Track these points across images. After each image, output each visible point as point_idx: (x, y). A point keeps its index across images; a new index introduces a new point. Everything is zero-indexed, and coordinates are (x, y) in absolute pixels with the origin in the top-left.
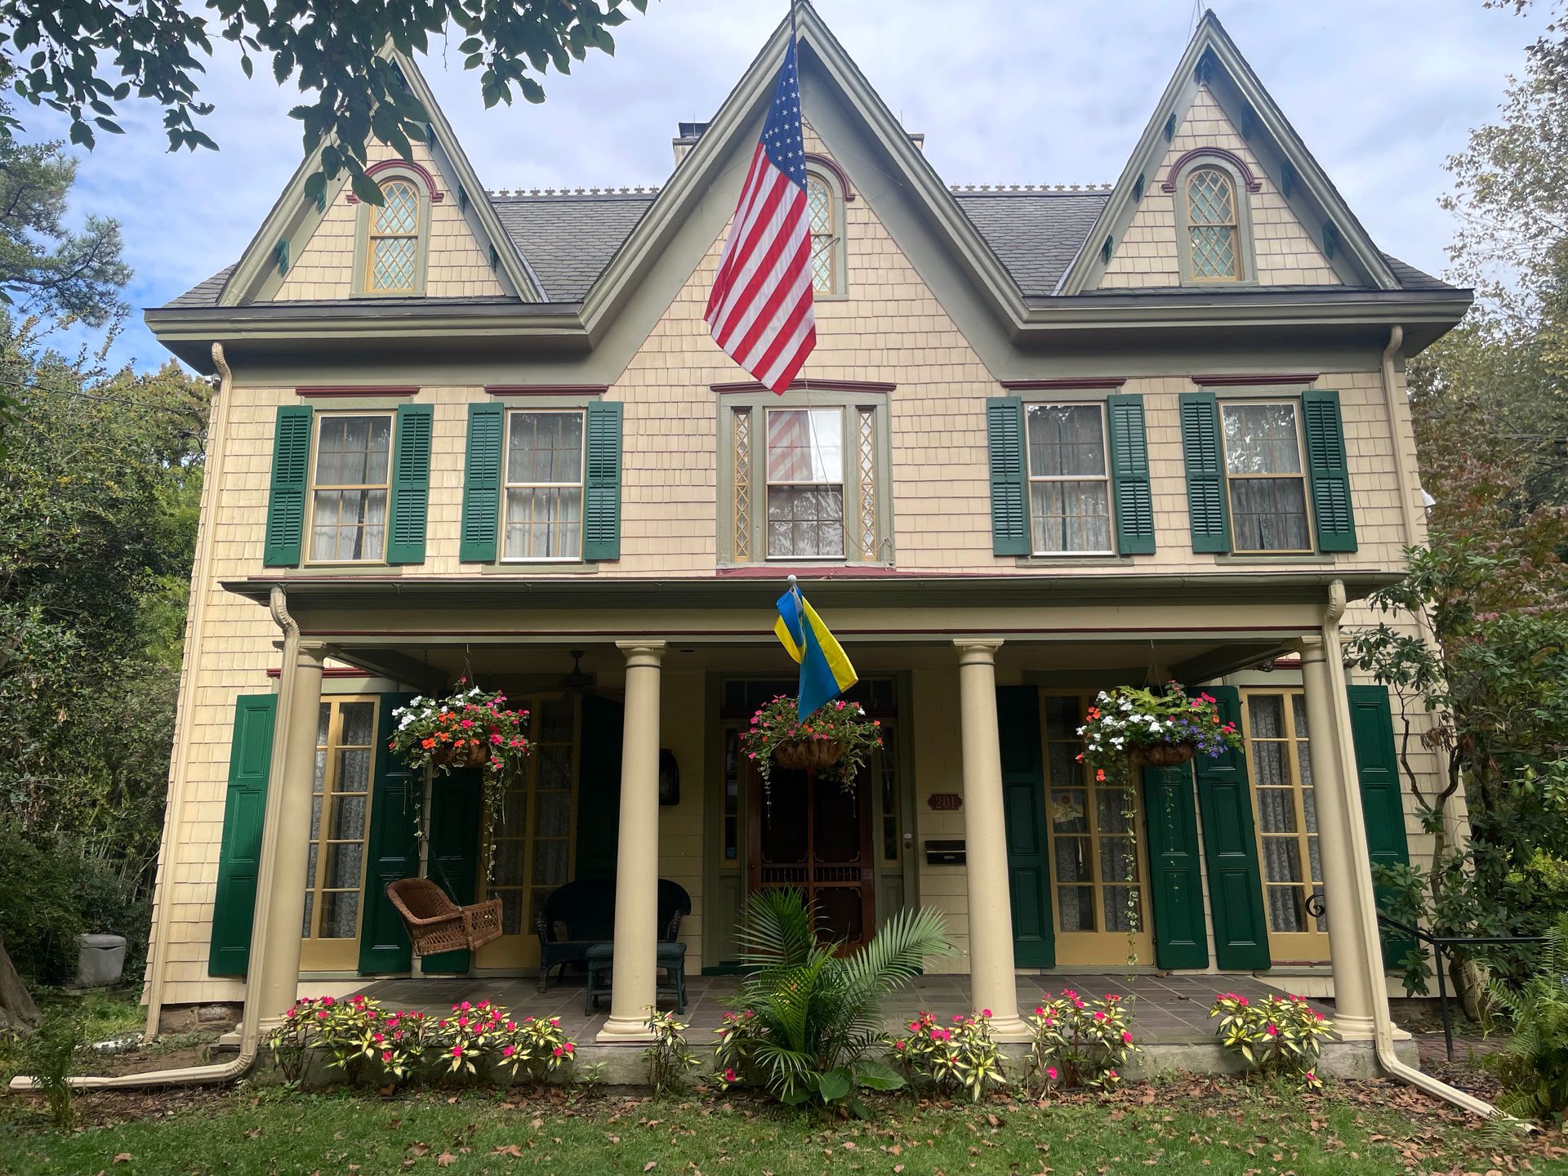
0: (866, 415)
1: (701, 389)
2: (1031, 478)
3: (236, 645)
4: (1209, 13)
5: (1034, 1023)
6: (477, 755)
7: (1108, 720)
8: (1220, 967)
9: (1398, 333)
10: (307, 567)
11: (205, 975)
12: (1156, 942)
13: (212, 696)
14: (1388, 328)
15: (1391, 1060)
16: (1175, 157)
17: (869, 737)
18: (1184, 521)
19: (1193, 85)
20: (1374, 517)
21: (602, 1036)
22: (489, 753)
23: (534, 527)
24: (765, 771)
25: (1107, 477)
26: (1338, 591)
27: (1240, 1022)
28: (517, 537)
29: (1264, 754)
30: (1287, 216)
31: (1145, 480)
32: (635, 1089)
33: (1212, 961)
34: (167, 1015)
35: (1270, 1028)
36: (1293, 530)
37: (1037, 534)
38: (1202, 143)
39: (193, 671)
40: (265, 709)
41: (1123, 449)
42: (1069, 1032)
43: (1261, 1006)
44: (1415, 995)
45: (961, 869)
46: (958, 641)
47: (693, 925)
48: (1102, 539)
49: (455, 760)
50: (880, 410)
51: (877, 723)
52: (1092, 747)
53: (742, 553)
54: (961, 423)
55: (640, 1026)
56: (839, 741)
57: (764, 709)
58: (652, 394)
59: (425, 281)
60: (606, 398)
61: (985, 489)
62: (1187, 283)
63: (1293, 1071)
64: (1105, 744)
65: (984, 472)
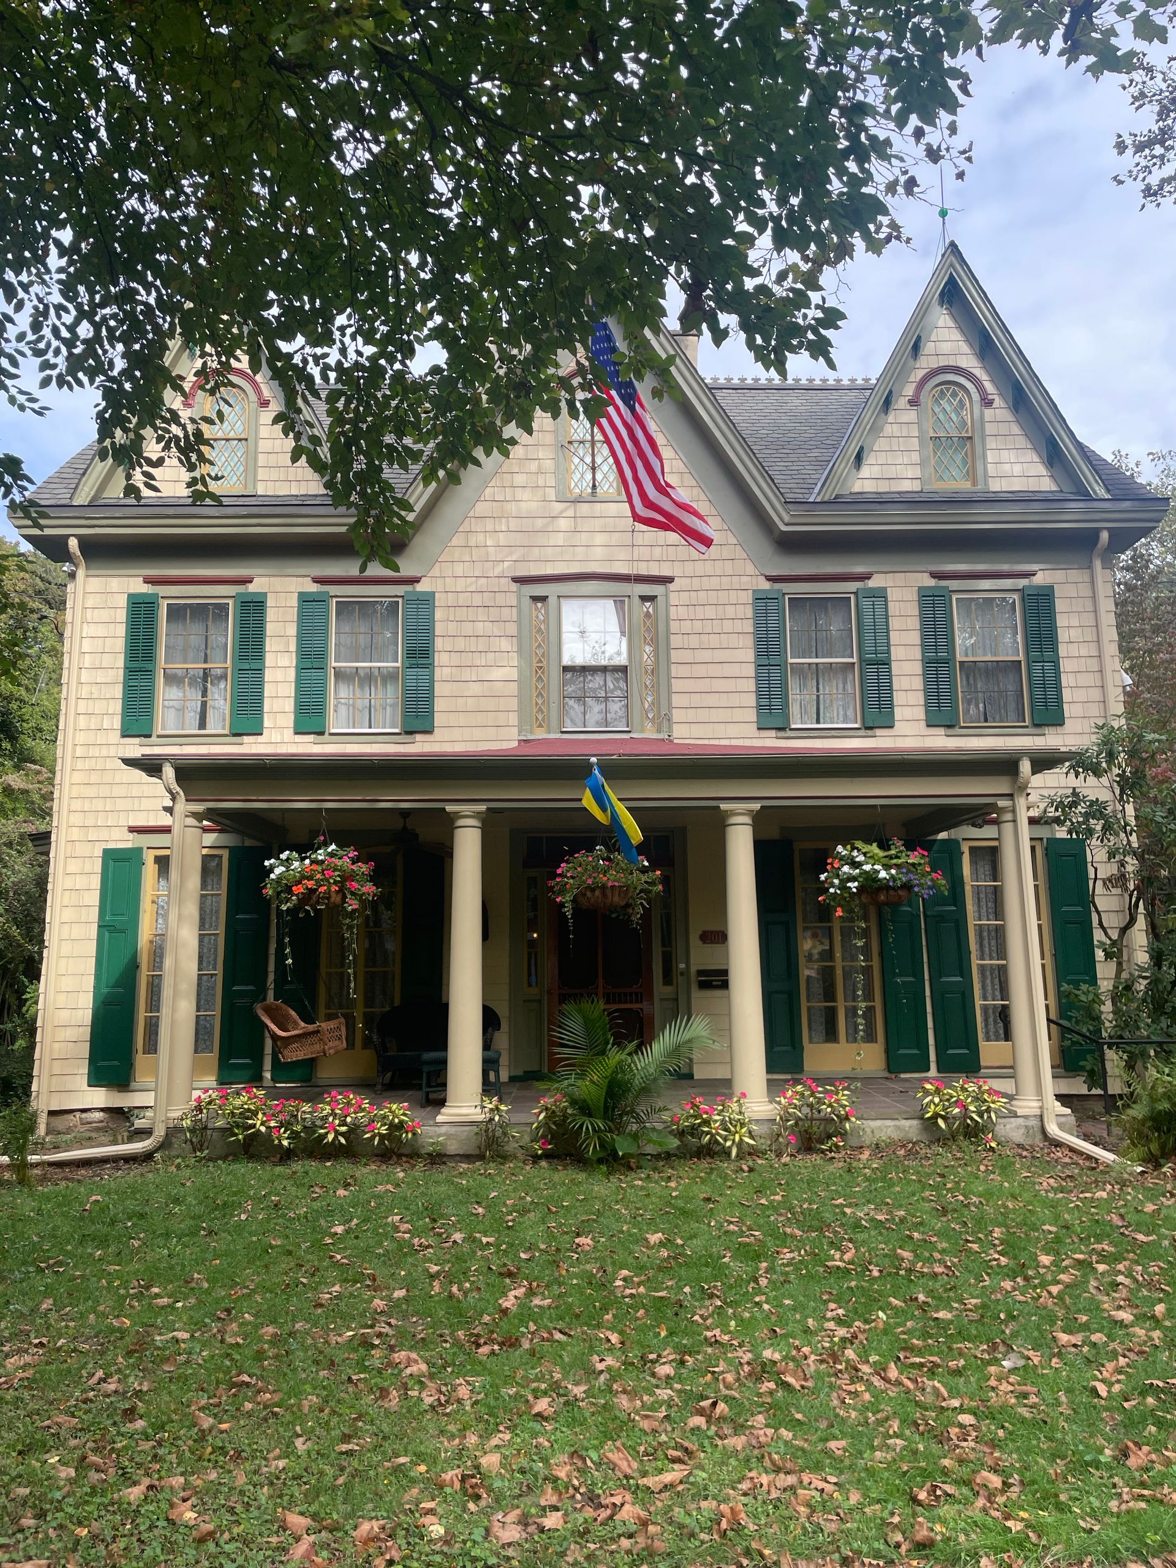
0: (648, 604)
1: (503, 580)
2: (790, 661)
3: (99, 805)
4: (953, 244)
5: (779, 1103)
6: (336, 899)
7: (846, 869)
8: (939, 1071)
9: (1105, 536)
10: (159, 736)
11: (85, 1086)
12: (887, 1051)
13: (82, 849)
14: (1096, 532)
15: (1053, 1129)
16: (920, 374)
17: (652, 883)
18: (919, 698)
19: (938, 308)
20: (1080, 695)
21: (440, 1118)
22: (344, 897)
23: (359, 702)
24: (568, 911)
25: (855, 660)
26: (1025, 766)
27: (937, 1100)
28: (343, 710)
29: (982, 896)
30: (1016, 429)
31: (887, 663)
32: (467, 1158)
33: (933, 1066)
34: (53, 1119)
35: (959, 1104)
36: (1012, 706)
37: (794, 710)
38: (943, 362)
39: (63, 827)
40: (128, 860)
41: (869, 636)
42: (806, 1110)
43: (954, 1088)
44: (1094, 1091)
45: (725, 992)
46: (724, 806)
47: (502, 1040)
48: (850, 713)
49: (318, 903)
50: (660, 600)
51: (658, 873)
52: (832, 890)
53: (540, 726)
54: (730, 611)
55: (472, 1111)
56: (628, 887)
57: (567, 862)
58: (461, 585)
59: (255, 481)
60: (420, 587)
61: (750, 670)
62: (927, 488)
63: (976, 1136)
64: (843, 887)
65: (750, 655)
